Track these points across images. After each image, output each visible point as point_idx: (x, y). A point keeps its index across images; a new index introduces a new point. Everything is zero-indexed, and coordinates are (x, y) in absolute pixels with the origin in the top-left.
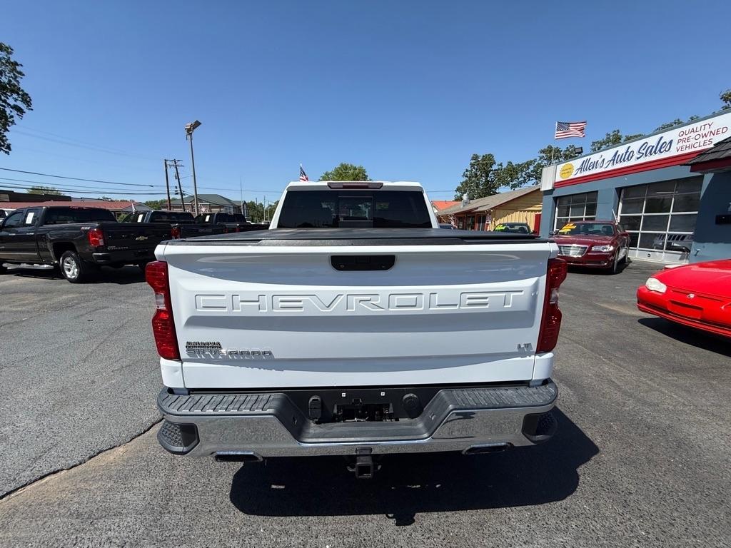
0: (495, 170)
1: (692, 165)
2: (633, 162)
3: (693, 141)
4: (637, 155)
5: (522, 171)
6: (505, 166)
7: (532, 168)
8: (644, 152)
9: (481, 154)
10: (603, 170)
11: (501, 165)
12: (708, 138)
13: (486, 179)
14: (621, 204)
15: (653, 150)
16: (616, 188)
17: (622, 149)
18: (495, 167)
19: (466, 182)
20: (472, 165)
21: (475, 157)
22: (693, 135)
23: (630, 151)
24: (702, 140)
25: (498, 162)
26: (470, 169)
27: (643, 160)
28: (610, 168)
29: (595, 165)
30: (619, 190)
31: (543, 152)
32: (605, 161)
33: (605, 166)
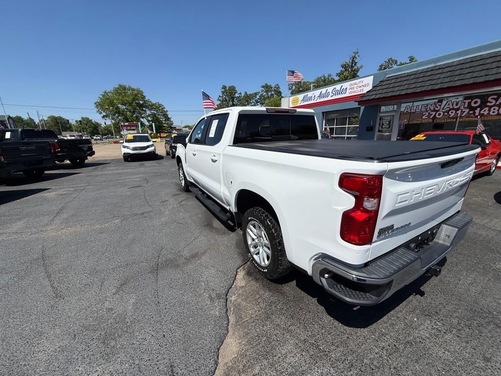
0: (238, 97)
1: (359, 102)
2: (329, 98)
3: (355, 89)
4: (331, 95)
5: (253, 99)
6: (243, 94)
7: (258, 97)
8: (334, 93)
9: (228, 86)
10: (315, 102)
11: (240, 94)
12: (362, 88)
13: (233, 103)
14: (324, 121)
15: (339, 92)
16: (322, 112)
17: (324, 90)
18: (237, 95)
19: (220, 104)
20: (223, 93)
21: (224, 87)
22: (355, 86)
23: (328, 91)
24: (359, 89)
25: (239, 92)
26: (221, 95)
27: (334, 97)
28: (318, 101)
29: (310, 99)
30: (323, 113)
31: (263, 87)
32: (316, 97)
33: (316, 99)
